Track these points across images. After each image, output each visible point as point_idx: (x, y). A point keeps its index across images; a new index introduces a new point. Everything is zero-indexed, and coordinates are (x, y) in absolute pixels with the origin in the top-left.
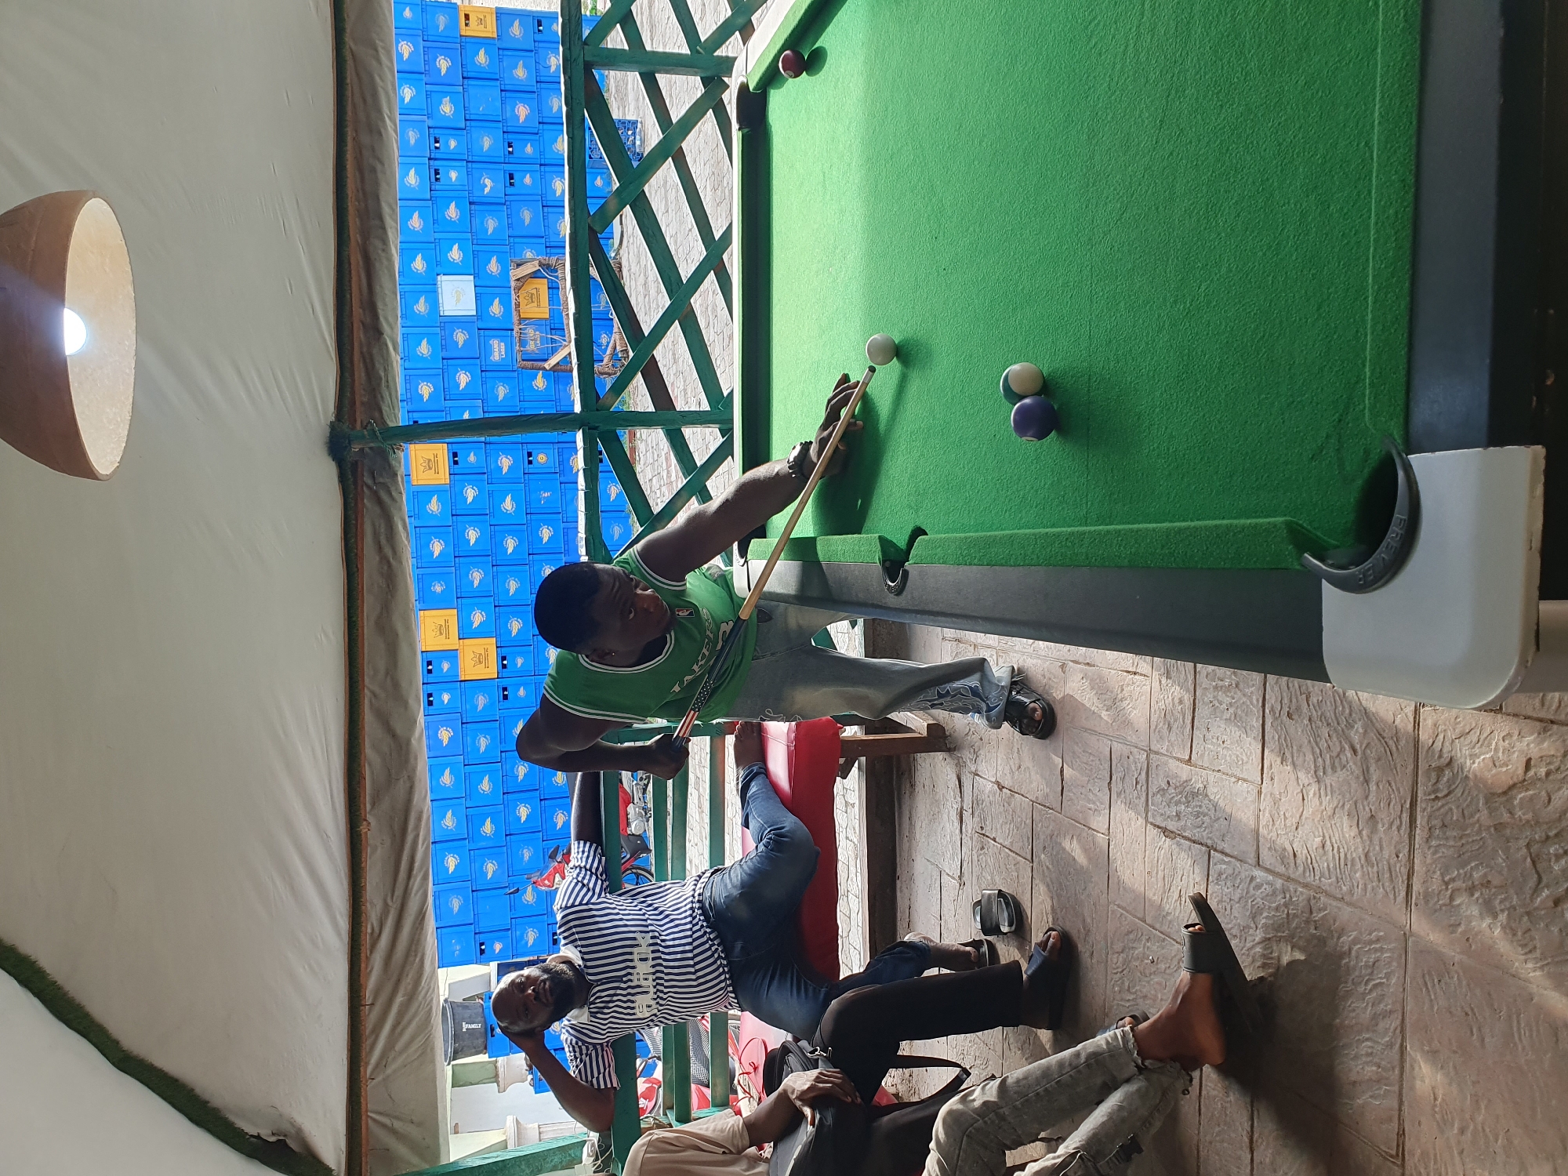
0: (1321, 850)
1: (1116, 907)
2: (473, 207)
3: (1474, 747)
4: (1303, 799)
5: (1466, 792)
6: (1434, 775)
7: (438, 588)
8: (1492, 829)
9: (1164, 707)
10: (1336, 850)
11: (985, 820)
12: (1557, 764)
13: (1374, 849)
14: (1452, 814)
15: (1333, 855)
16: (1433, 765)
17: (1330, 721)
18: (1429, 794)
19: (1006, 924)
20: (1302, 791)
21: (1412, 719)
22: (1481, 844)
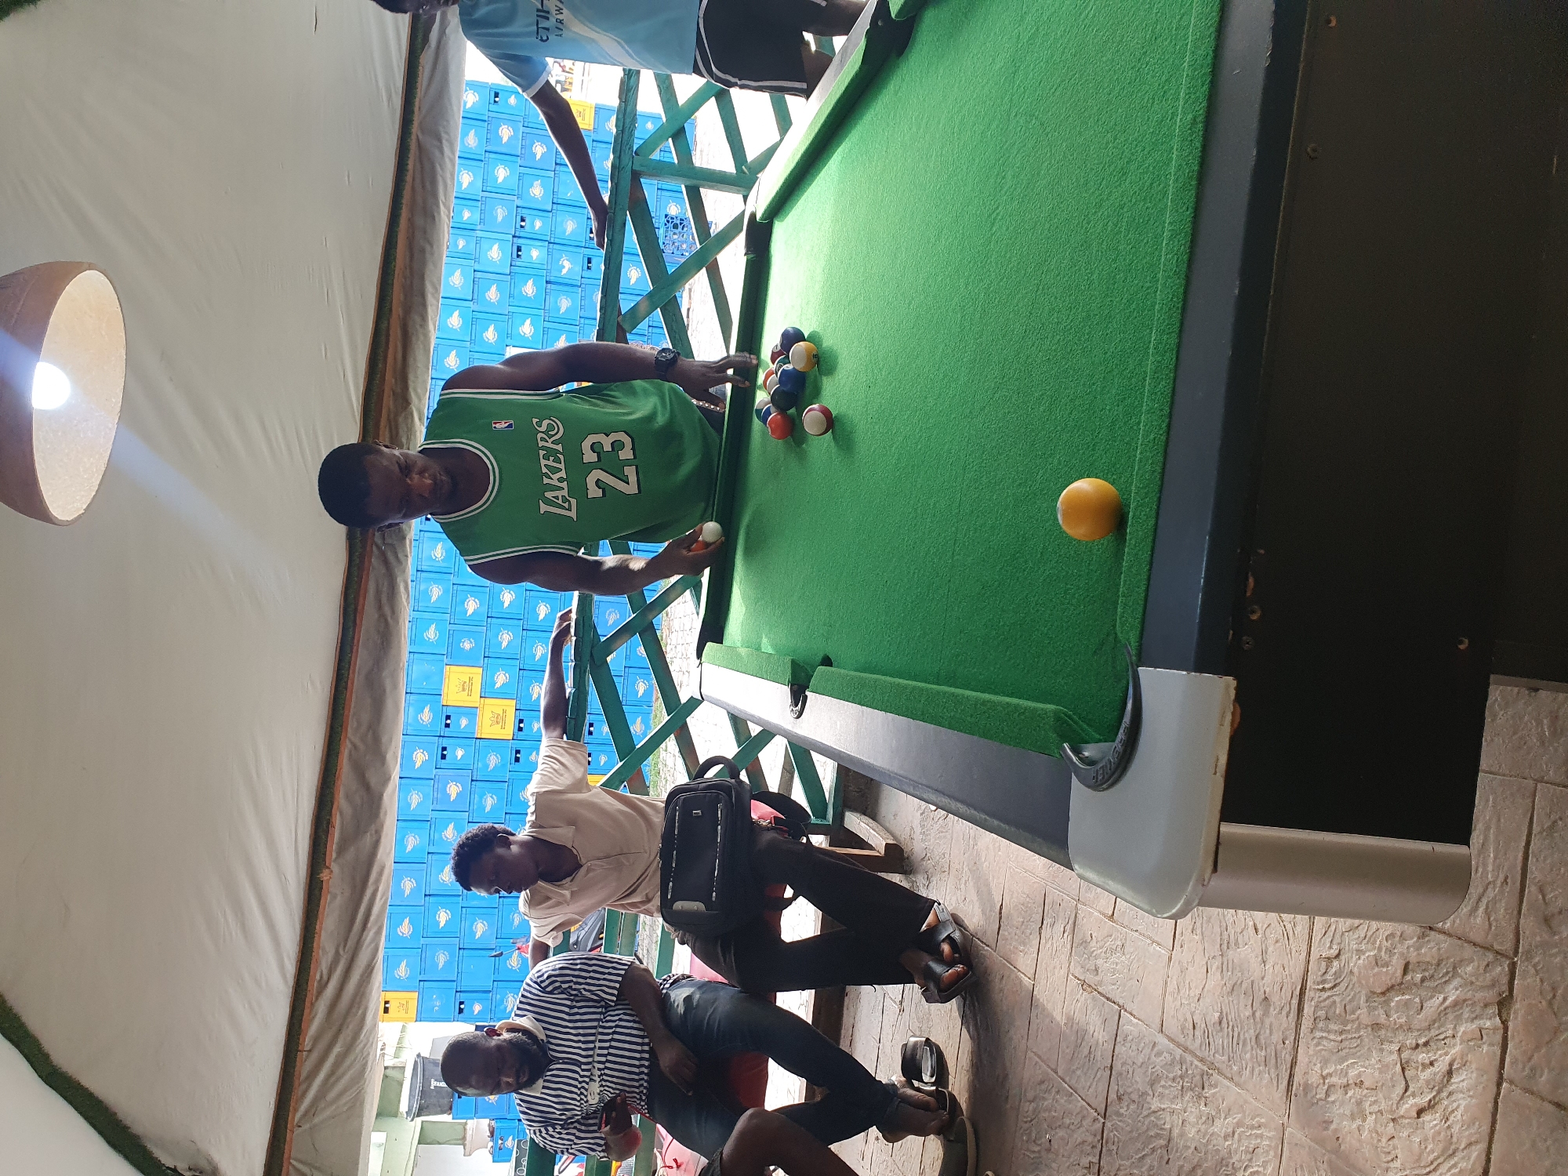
0: (1217, 1025)
1: (1036, 1055)
2: (549, 285)
3: (1361, 943)
4: (1207, 971)
5: (1351, 986)
6: (1324, 964)
7: (467, 646)
8: (1370, 1029)
10: (1231, 1027)
12: (1430, 972)
13: (1265, 1032)
14: (1336, 1007)
15: (1228, 1033)
16: (1323, 956)
18: (1318, 985)
20: (1207, 963)
22: (1359, 1041)
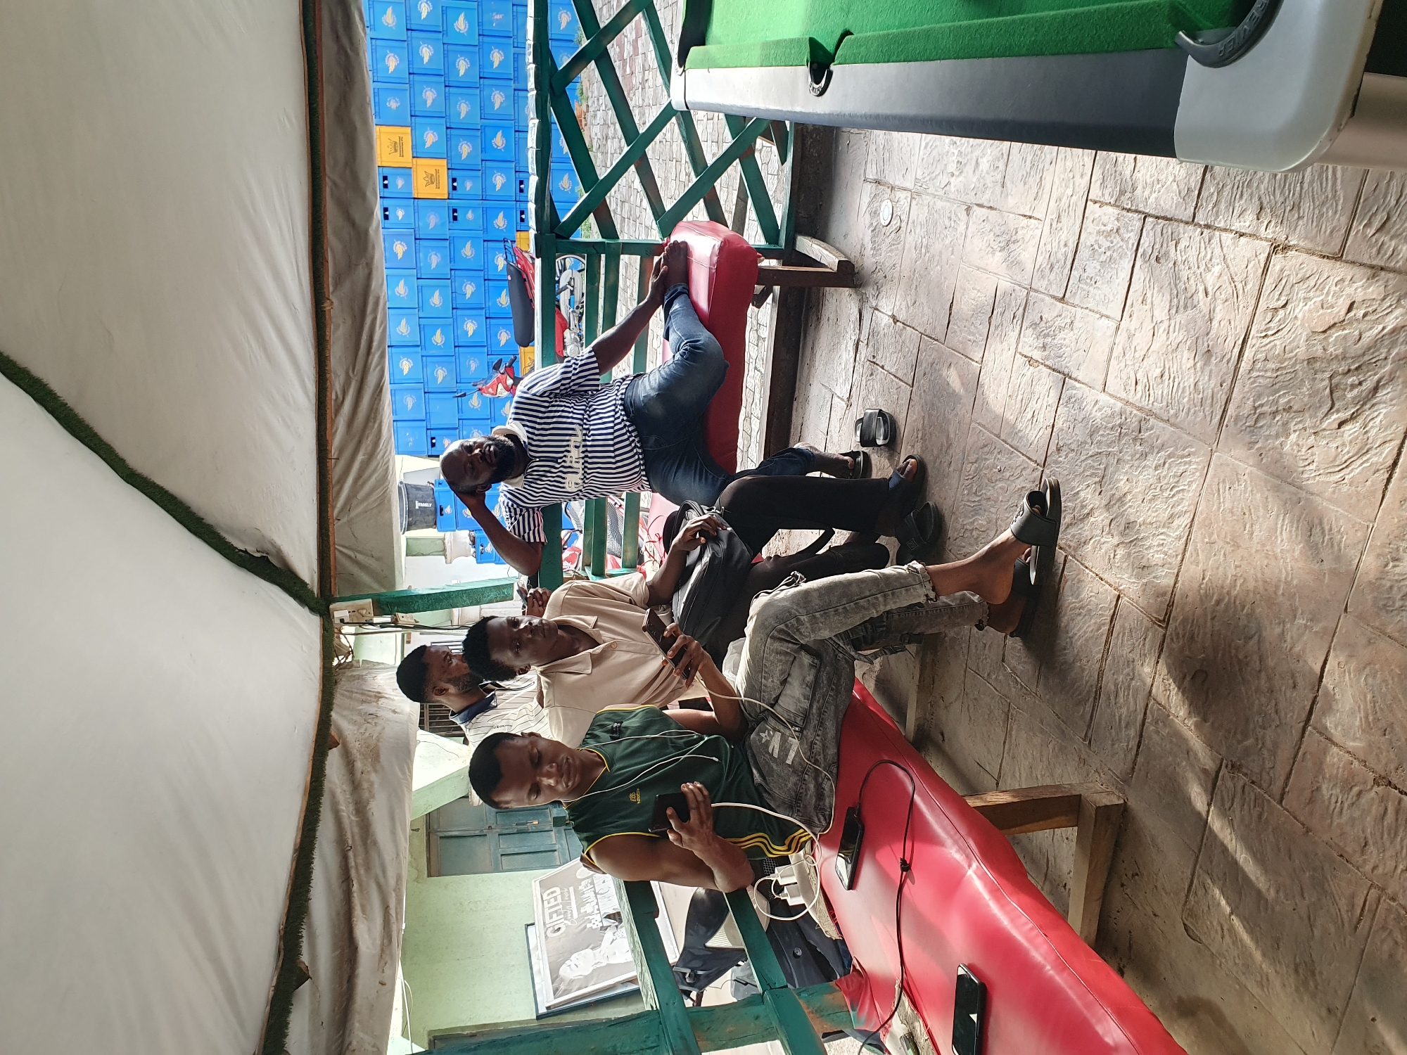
0: (1159, 380)
1: (977, 425)
3: (1309, 292)
4: (1154, 335)
5: (1294, 330)
6: (1269, 315)
7: (393, 104)
8: (1306, 362)
9: (1050, 249)
10: (1172, 379)
11: (878, 349)
12: (1374, 307)
13: (1204, 378)
14: (1276, 350)
15: (1169, 384)
16: (1271, 307)
17: (1192, 265)
18: (1261, 333)
19: (882, 438)
20: (1154, 327)
21: (1262, 265)
22: (1293, 375)
